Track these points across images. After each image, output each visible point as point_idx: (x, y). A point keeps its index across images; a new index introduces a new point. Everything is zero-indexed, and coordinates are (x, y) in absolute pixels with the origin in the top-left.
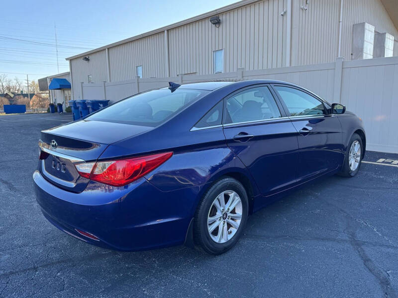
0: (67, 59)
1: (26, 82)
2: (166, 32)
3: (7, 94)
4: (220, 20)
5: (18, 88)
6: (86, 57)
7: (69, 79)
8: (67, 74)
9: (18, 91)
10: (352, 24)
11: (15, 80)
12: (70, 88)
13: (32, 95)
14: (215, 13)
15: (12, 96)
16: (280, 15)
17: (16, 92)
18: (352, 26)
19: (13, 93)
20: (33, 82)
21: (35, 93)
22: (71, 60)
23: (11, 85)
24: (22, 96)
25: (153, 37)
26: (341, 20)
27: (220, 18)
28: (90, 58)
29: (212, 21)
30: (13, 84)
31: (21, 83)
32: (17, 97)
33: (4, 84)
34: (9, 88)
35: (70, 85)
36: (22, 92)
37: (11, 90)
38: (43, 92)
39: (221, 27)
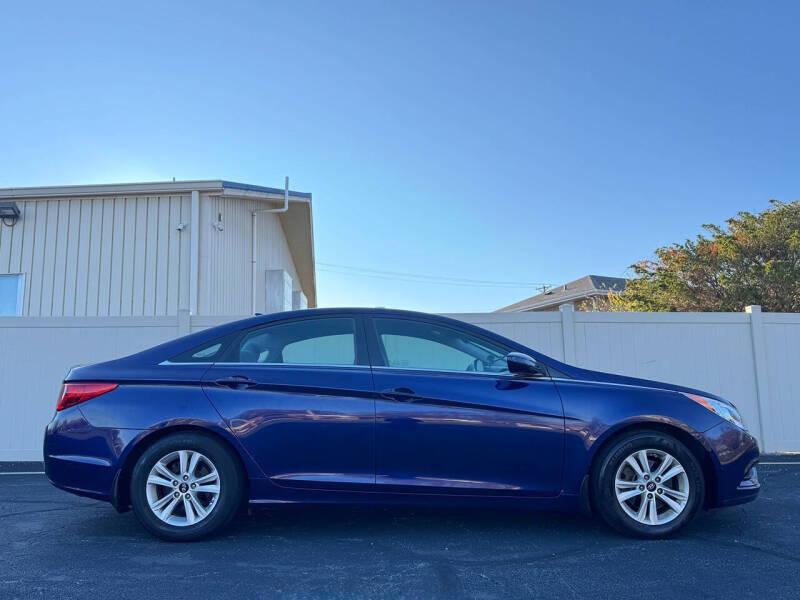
4: (19, 212)
10: (264, 269)
14: (8, 195)
16: (174, 229)
18: (264, 272)
26: (255, 260)
27: (19, 208)
39: (19, 226)
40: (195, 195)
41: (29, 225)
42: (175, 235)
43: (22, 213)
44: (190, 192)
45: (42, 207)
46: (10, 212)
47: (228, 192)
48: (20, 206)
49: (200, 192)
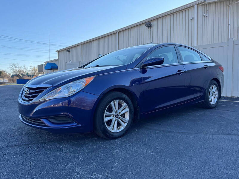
0: (56, 51)
1: (30, 67)
2: (117, 33)
3: (18, 75)
4: (151, 25)
5: (25, 71)
6: (68, 50)
7: (57, 63)
8: (56, 60)
9: (25, 73)
10: (237, 26)
11: (24, 66)
12: (58, 68)
13: (33, 76)
14: (148, 20)
15: (21, 76)
16: (190, 20)
17: (24, 73)
18: (237, 28)
19: (22, 74)
20: (34, 68)
21: (35, 74)
22: (59, 52)
23: (21, 69)
24: (27, 76)
25: (109, 37)
26: (230, 24)
27: (151, 24)
28: (70, 51)
29: (146, 25)
30: (22, 69)
31: (27, 68)
32: (24, 76)
33: (17, 69)
34: (20, 71)
35: (58, 67)
36: (27, 73)
37: (21, 72)
38: (40, 73)
39: (152, 29)
40: (196, 6)
42: (190, 21)
43: (152, 25)
44: (194, 6)
45: (156, 22)
49: (198, 5)
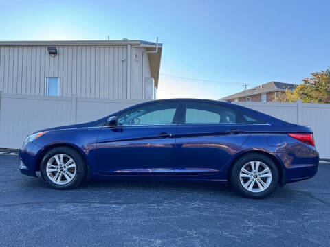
39: (57, 57)
40: (129, 46)
41: (61, 56)
42: (120, 63)
43: (58, 51)
44: (127, 45)
45: (66, 49)
46: (54, 51)
47: (142, 45)
48: (57, 49)
49: (131, 45)
